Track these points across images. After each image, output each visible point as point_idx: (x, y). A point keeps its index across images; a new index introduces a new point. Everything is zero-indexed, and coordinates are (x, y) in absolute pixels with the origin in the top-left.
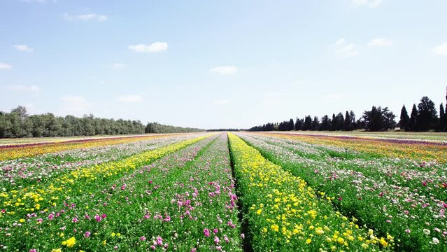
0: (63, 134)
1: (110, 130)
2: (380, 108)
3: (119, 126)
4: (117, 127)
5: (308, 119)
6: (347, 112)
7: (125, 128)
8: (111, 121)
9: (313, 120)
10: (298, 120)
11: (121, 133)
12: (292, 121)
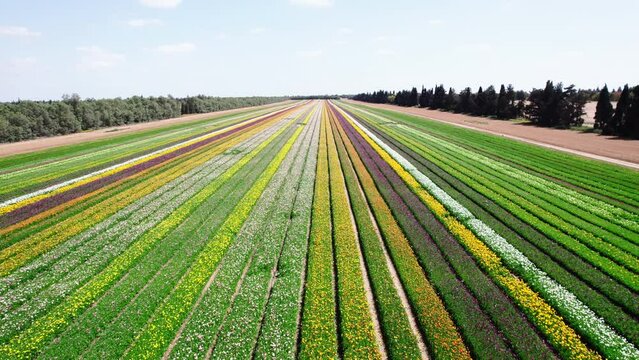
0: (13, 137)
1: (113, 119)
2: (560, 85)
3: (130, 109)
4: (126, 112)
5: (440, 90)
6: (503, 87)
7: (142, 111)
8: (116, 102)
9: (447, 93)
10: (424, 90)
11: (136, 121)
12: (414, 90)
